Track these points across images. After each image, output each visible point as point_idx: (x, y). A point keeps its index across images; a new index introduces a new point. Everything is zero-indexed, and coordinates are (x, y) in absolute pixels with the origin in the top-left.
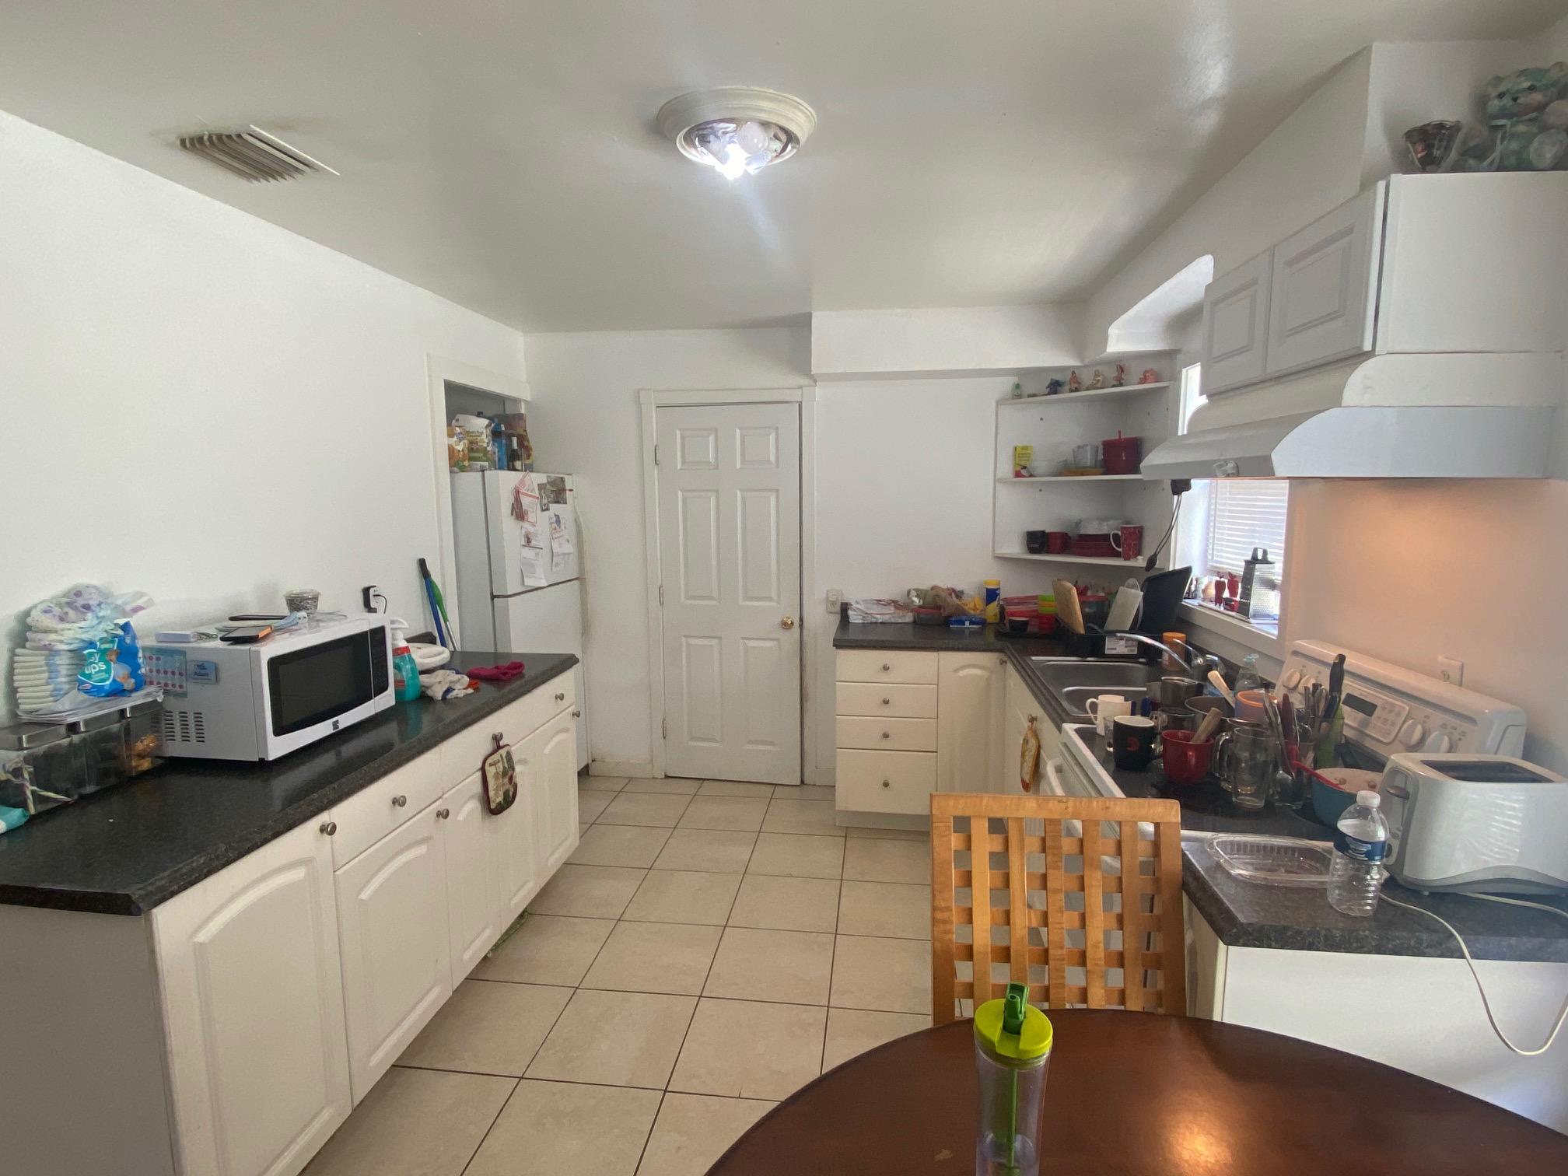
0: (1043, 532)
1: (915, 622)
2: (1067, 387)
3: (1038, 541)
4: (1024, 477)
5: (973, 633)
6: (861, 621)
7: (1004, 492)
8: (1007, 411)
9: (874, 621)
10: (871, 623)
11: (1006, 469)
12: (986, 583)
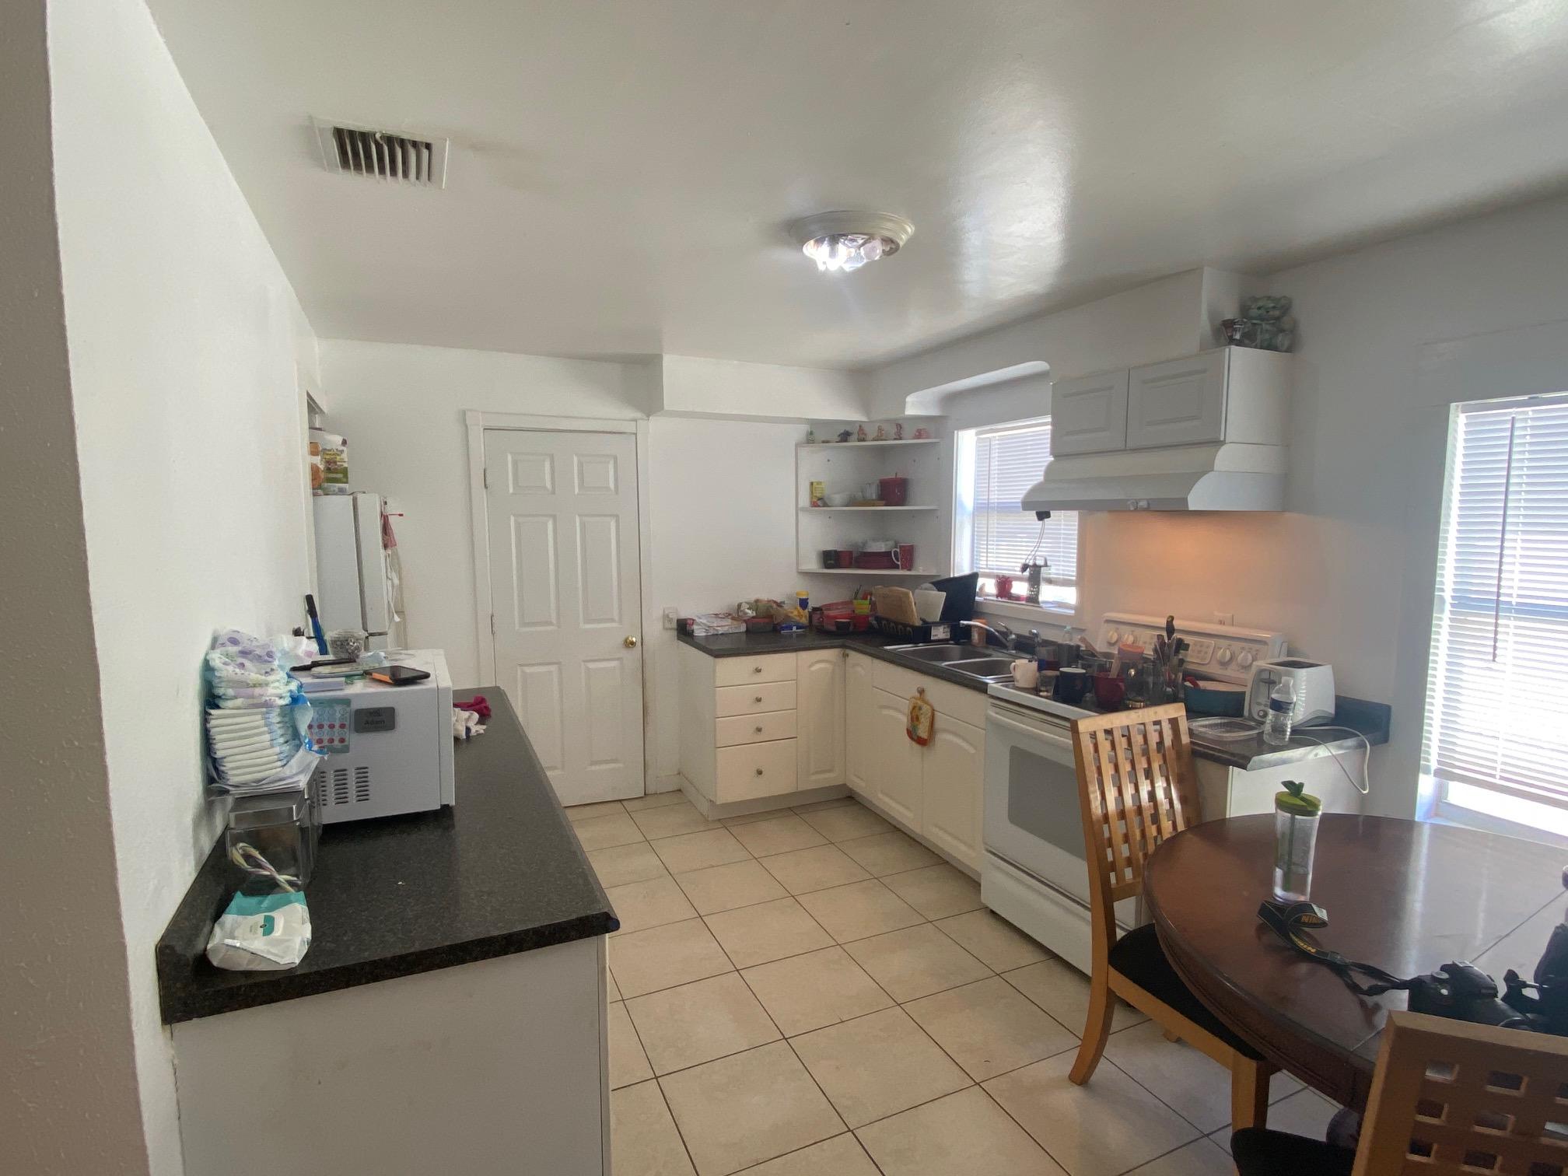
0: (835, 551)
1: (748, 631)
2: (855, 436)
3: (831, 559)
4: (819, 506)
5: (799, 636)
6: (704, 634)
7: (804, 519)
8: (804, 452)
9: (716, 633)
10: (713, 635)
11: (805, 500)
12: (797, 594)
